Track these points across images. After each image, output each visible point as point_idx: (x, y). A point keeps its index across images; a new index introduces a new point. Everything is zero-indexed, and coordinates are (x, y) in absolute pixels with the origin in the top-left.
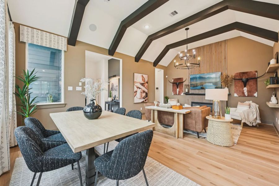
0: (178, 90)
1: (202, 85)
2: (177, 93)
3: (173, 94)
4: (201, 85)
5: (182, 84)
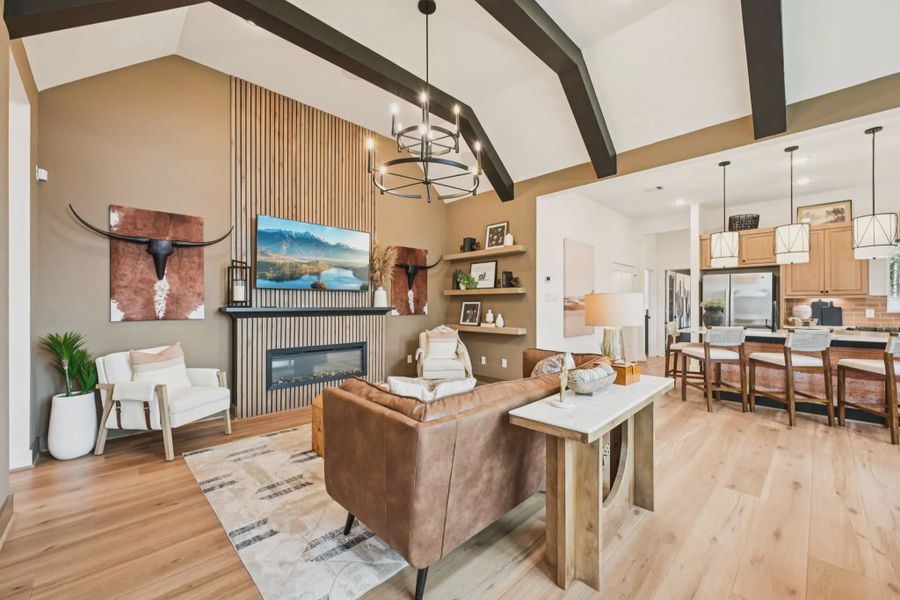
0: (162, 287)
1: (318, 274)
2: (160, 308)
3: (117, 315)
4: (311, 274)
5: (194, 251)
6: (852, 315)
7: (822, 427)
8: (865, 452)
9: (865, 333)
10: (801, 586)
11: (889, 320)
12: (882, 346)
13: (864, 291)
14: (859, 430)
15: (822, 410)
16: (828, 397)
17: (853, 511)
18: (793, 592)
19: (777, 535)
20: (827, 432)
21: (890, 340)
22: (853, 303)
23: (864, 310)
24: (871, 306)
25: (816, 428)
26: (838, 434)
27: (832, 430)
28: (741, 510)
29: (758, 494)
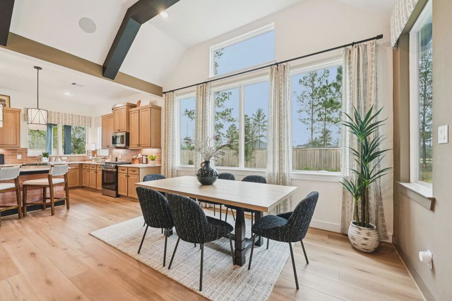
6: (9, 158)
7: (16, 221)
8: (45, 223)
9: (33, 167)
10: (79, 292)
11: (28, 160)
12: (47, 171)
13: (18, 145)
14: (34, 215)
15: (15, 211)
16: (18, 204)
17: (65, 249)
18: (79, 298)
19: (48, 282)
20: (21, 222)
21: (51, 169)
22: (11, 152)
23: (16, 155)
24: (20, 153)
25: (13, 223)
26: (26, 221)
27: (22, 220)
28: (18, 287)
29: (18, 272)
